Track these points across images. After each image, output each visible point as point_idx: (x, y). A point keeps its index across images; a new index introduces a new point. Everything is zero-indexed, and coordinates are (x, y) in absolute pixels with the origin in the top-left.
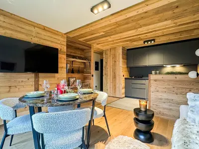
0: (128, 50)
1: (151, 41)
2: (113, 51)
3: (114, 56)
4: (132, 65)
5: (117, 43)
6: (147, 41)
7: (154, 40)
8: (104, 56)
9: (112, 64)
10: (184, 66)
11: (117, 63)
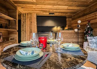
1: (52, 14)
2: (30, 15)
3: (31, 19)
5: (36, 10)
6: (51, 14)
7: (54, 14)
8: (22, 17)
9: (29, 24)
11: (33, 23)
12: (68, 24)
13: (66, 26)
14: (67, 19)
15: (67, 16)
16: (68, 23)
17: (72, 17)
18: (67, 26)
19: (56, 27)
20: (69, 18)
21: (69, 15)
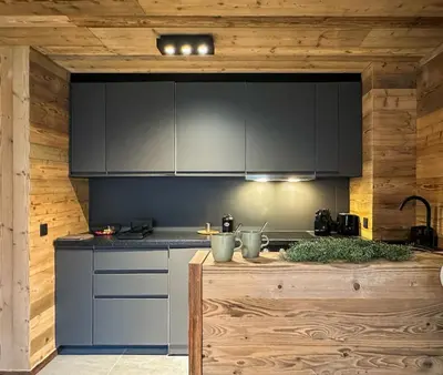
0: (76, 78)
1: (195, 40)
4: (100, 167)
7: (209, 39)
10: (318, 179)
12: (373, 154)
13: (359, 175)
14: (370, 103)
15: (368, 70)
16: (373, 139)
17: (426, 76)
18: (369, 169)
19: (264, 179)
20: (387, 83)
21: (384, 60)
